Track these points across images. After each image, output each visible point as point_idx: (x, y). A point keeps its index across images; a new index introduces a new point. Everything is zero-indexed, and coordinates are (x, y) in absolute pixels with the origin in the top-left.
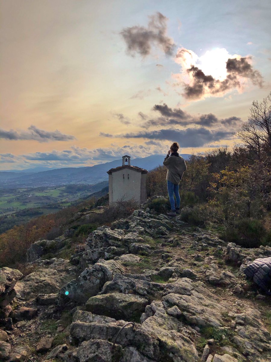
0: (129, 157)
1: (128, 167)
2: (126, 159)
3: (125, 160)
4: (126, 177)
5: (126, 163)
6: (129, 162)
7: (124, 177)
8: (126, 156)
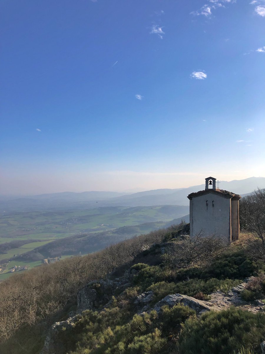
0: (214, 180)
1: (213, 191)
2: (211, 182)
3: (209, 183)
4: (210, 204)
5: (210, 187)
6: (214, 186)
7: (207, 204)
8: (210, 178)
